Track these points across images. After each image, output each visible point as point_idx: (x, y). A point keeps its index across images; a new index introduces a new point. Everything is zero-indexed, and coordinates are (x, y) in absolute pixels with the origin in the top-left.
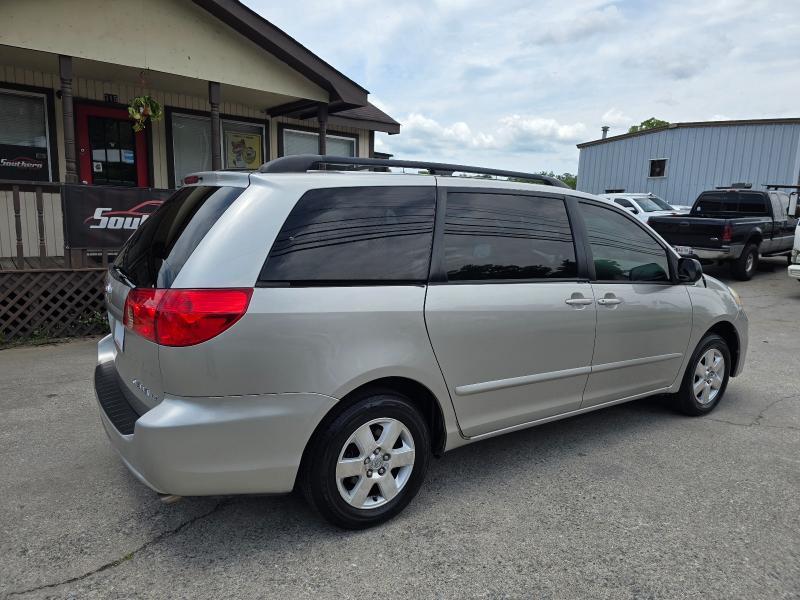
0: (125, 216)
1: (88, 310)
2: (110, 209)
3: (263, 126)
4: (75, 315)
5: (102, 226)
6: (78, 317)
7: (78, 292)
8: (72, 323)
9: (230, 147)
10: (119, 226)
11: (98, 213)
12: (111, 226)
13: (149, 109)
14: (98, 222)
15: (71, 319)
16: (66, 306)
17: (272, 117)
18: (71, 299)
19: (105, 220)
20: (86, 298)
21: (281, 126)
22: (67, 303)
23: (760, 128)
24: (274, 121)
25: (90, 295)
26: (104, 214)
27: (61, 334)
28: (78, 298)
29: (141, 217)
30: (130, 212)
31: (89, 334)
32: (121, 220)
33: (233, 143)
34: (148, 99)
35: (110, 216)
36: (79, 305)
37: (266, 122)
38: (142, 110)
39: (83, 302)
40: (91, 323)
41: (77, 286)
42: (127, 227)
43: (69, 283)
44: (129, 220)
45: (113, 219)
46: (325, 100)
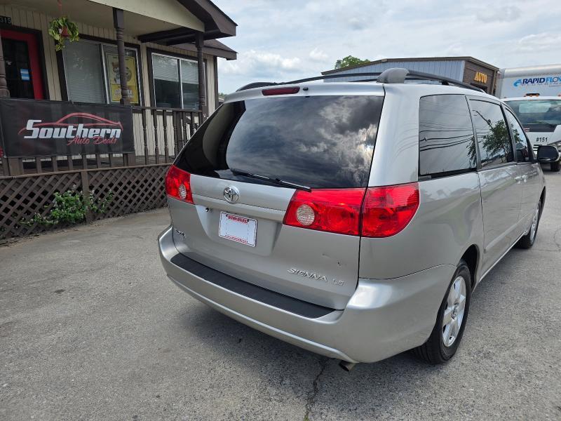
0: (54, 127)
1: (28, 213)
2: (40, 121)
3: (136, 50)
4: (18, 218)
5: (34, 136)
6: (21, 219)
7: (18, 197)
8: (16, 225)
9: (111, 67)
10: (49, 136)
11: (30, 125)
12: (42, 136)
13: (68, 29)
14: (30, 133)
15: (14, 221)
16: (9, 210)
17: (143, 42)
18: (13, 203)
19: (36, 130)
20: (26, 202)
21: (149, 50)
22: (10, 207)
23: (443, 62)
24: (144, 46)
25: (29, 198)
26: (35, 125)
27: (6, 235)
28: (19, 202)
29: (67, 127)
30: (58, 123)
31: (31, 233)
32: (50, 130)
33: (113, 64)
34: (66, 21)
35: (40, 127)
36: (20, 208)
37: (138, 47)
38: (61, 31)
39: (24, 205)
40: (32, 224)
41: (17, 191)
42: (55, 136)
43: (11, 189)
44: (57, 130)
45: (43, 130)
46: (202, 30)
